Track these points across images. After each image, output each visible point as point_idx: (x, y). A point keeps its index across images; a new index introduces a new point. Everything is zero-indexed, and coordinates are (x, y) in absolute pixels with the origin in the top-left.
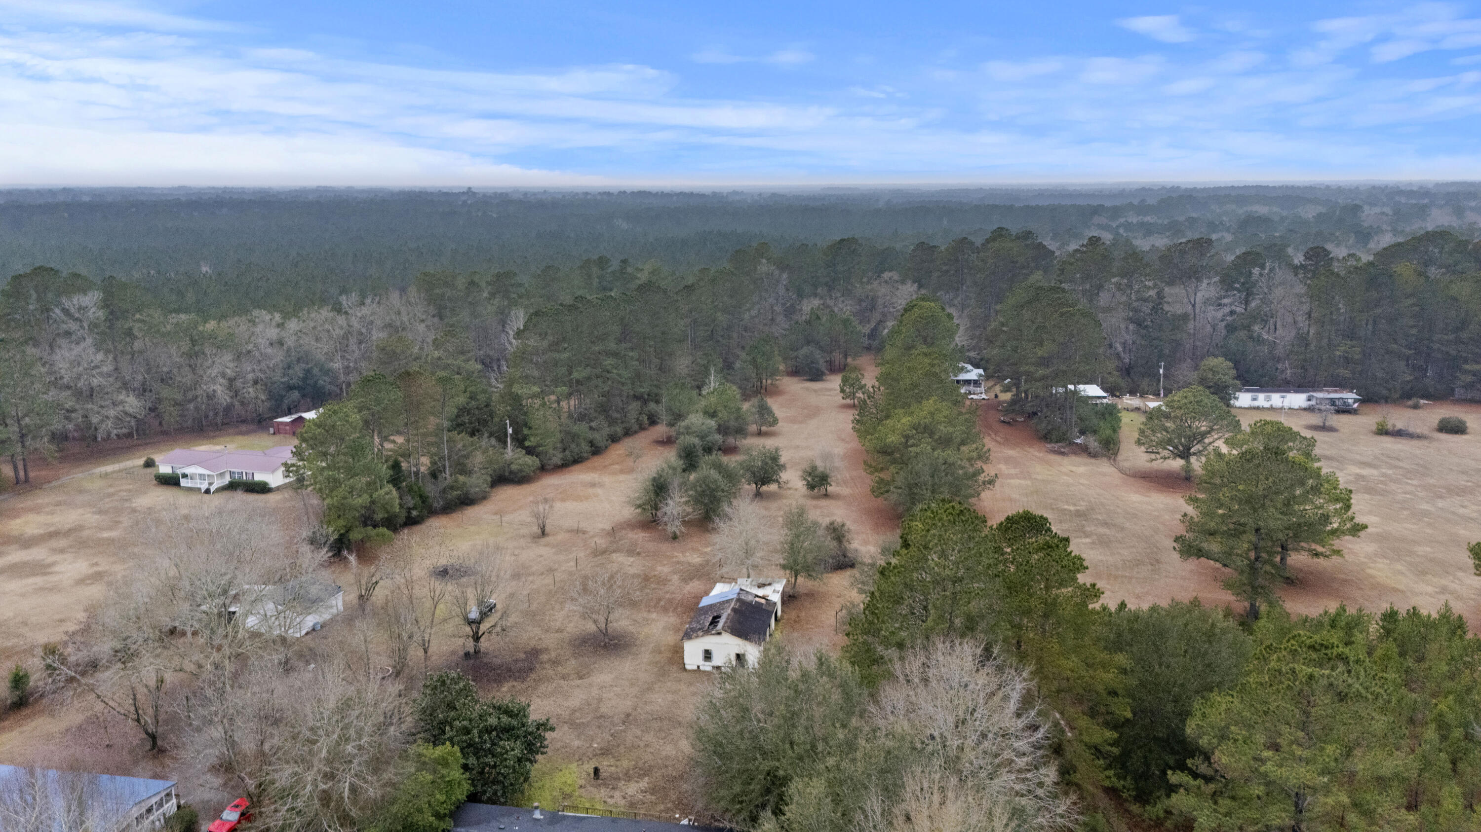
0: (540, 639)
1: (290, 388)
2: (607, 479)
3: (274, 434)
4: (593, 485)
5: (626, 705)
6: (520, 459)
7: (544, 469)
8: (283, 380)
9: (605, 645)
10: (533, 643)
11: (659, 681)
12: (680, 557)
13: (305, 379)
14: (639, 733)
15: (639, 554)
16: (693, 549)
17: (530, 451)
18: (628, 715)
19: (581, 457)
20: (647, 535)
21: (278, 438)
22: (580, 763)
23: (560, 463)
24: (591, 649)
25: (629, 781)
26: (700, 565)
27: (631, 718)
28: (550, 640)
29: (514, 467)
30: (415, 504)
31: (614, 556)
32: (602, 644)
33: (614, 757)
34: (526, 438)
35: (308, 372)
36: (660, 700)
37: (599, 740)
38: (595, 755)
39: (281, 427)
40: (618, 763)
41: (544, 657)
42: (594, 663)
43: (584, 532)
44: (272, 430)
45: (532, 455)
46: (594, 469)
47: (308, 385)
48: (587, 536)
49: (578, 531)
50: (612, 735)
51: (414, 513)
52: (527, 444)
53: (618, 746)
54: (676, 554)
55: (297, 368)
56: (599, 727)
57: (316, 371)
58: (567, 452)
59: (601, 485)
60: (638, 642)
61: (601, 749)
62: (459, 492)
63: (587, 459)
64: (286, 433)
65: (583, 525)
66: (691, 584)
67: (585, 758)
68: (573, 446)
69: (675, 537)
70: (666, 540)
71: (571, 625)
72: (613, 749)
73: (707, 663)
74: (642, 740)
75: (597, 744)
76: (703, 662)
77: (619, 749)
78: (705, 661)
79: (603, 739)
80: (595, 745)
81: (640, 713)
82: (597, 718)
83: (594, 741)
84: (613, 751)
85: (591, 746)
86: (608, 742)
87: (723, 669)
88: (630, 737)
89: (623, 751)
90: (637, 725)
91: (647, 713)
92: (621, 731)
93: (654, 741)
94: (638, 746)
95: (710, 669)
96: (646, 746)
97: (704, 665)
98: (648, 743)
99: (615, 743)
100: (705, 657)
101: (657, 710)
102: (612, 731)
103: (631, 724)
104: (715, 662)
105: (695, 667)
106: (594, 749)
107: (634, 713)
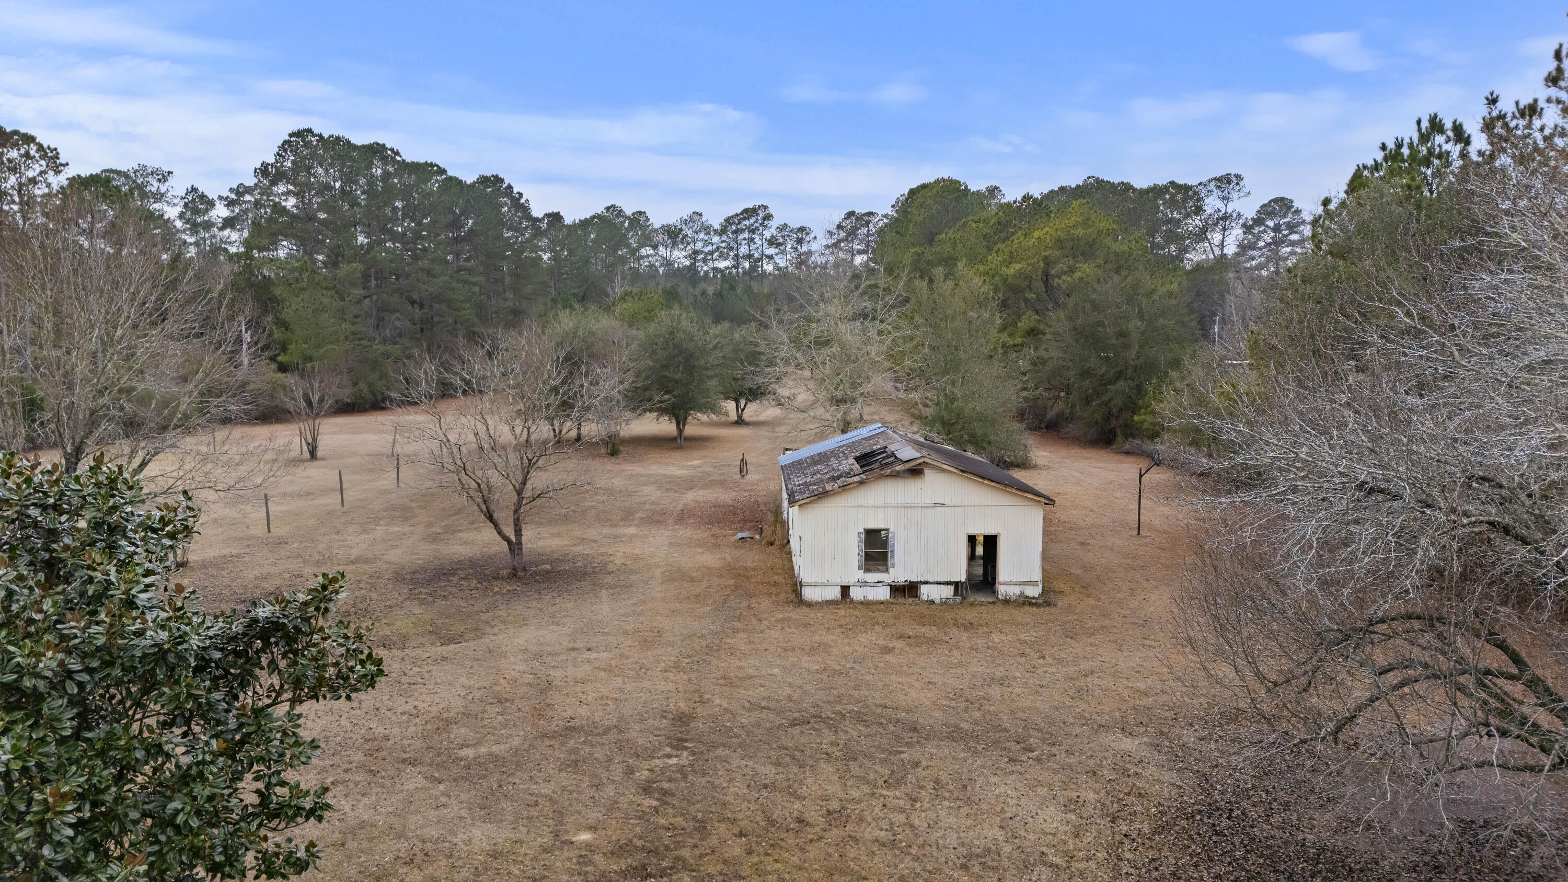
5: (659, 691)
6: (265, 374)
12: (639, 470)
16: (660, 463)
26: (693, 476)
27: (698, 726)
32: (504, 574)
36: (775, 671)
37: (594, 816)
43: (407, 456)
50: (647, 790)
52: (281, 358)
54: (627, 468)
69: (614, 452)
70: (597, 456)
72: (679, 845)
73: (873, 577)
74: (801, 798)
75: (593, 828)
76: (861, 575)
77: (714, 841)
78: (867, 570)
79: (613, 806)
80: (585, 836)
81: (727, 710)
82: (554, 736)
83: (570, 819)
84: (685, 853)
85: (560, 841)
86: (642, 816)
87: (926, 592)
88: (738, 788)
89: (736, 849)
90: (740, 745)
91: (754, 707)
92: (681, 769)
93: (855, 794)
94: (800, 821)
95: (884, 594)
96: (836, 817)
97: (863, 584)
98: (835, 805)
99: (679, 820)
100: (868, 557)
101: (789, 698)
102: (642, 775)
103: (714, 745)
104: (899, 573)
105: (834, 593)
106: (586, 854)
107: (701, 711)
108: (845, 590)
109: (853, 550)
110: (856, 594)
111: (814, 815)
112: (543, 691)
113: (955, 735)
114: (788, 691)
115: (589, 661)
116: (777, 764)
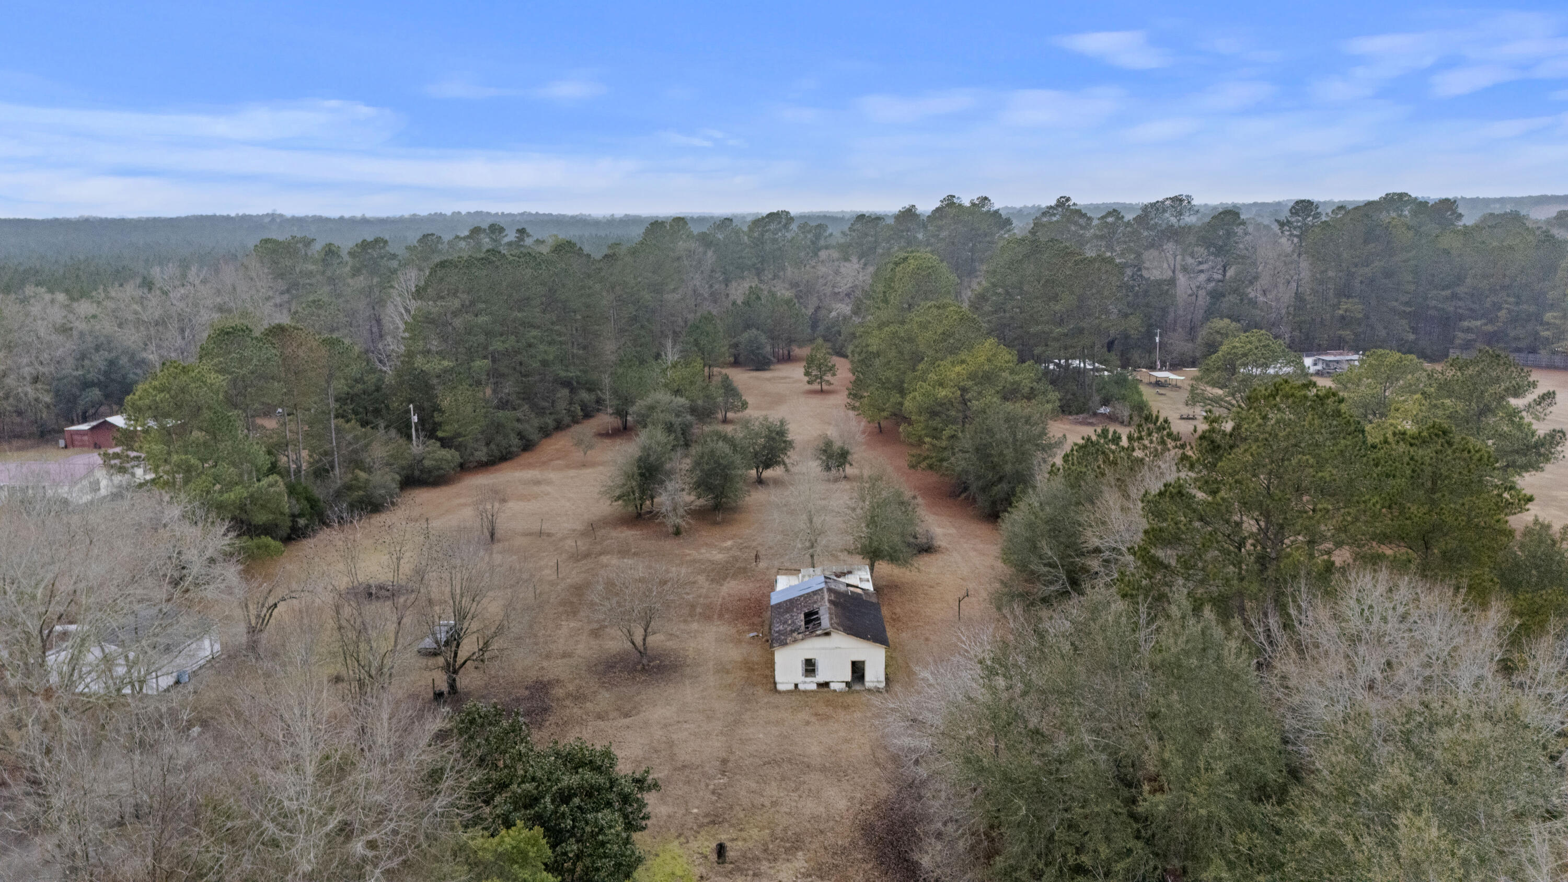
0: (543, 668)
1: (86, 385)
2: (552, 475)
3: (66, 447)
4: (538, 483)
5: (715, 746)
6: (434, 452)
7: (465, 468)
8: (76, 373)
9: (643, 668)
10: (533, 675)
11: (747, 710)
12: (694, 554)
13: (106, 374)
14: (754, 785)
15: (635, 554)
16: (707, 544)
17: (445, 443)
18: (724, 761)
19: (510, 453)
20: (638, 533)
21: (70, 451)
22: (682, 839)
23: (484, 459)
24: (626, 674)
25: (775, 860)
26: (727, 562)
27: (730, 764)
28: (556, 669)
29: (427, 463)
30: (302, 510)
31: (604, 559)
32: (639, 667)
33: (732, 825)
34: (436, 426)
35: (112, 363)
36: (761, 736)
37: (697, 803)
38: (701, 826)
39: (76, 437)
40: (744, 834)
41: (559, 692)
42: (639, 693)
43: (549, 535)
44: (62, 443)
45: (450, 447)
46: (530, 466)
47: (113, 380)
48: (554, 538)
49: (541, 533)
50: (713, 793)
51: (302, 522)
52: (440, 434)
53: (731, 808)
54: (687, 551)
55: (96, 357)
56: (688, 782)
57: (124, 360)
58: (493, 446)
59: (549, 482)
60: (689, 661)
61: (707, 815)
62: (361, 493)
63: (517, 455)
64: (83, 446)
65: (546, 527)
66: (726, 584)
67: (687, 833)
68: (499, 438)
69: (677, 532)
70: (667, 535)
71: (580, 646)
72: (724, 813)
73: (809, 679)
74: (763, 796)
75: (697, 808)
76: (804, 679)
77: (735, 812)
78: (806, 676)
79: (703, 800)
80: (695, 811)
81: (741, 757)
82: (679, 769)
83: (690, 804)
84: (726, 816)
85: (688, 812)
86: (712, 803)
87: (833, 686)
88: (743, 793)
89: (741, 815)
90: (745, 774)
91: (751, 755)
92: (724, 785)
93: (782, 795)
94: (763, 805)
95: (814, 687)
96: (774, 804)
97: (805, 682)
98: (774, 799)
99: (724, 805)
100: (807, 671)
101: (765, 751)
102: (711, 787)
103: (736, 774)
104: (821, 677)
105: (792, 687)
106: (696, 817)
107: (732, 758)
108: (796, 685)
109: (800, 668)
110: (801, 687)
111: (767, 803)
112: (671, 747)
113: (823, 769)
114: (765, 747)
115: (686, 729)
116: (758, 782)
